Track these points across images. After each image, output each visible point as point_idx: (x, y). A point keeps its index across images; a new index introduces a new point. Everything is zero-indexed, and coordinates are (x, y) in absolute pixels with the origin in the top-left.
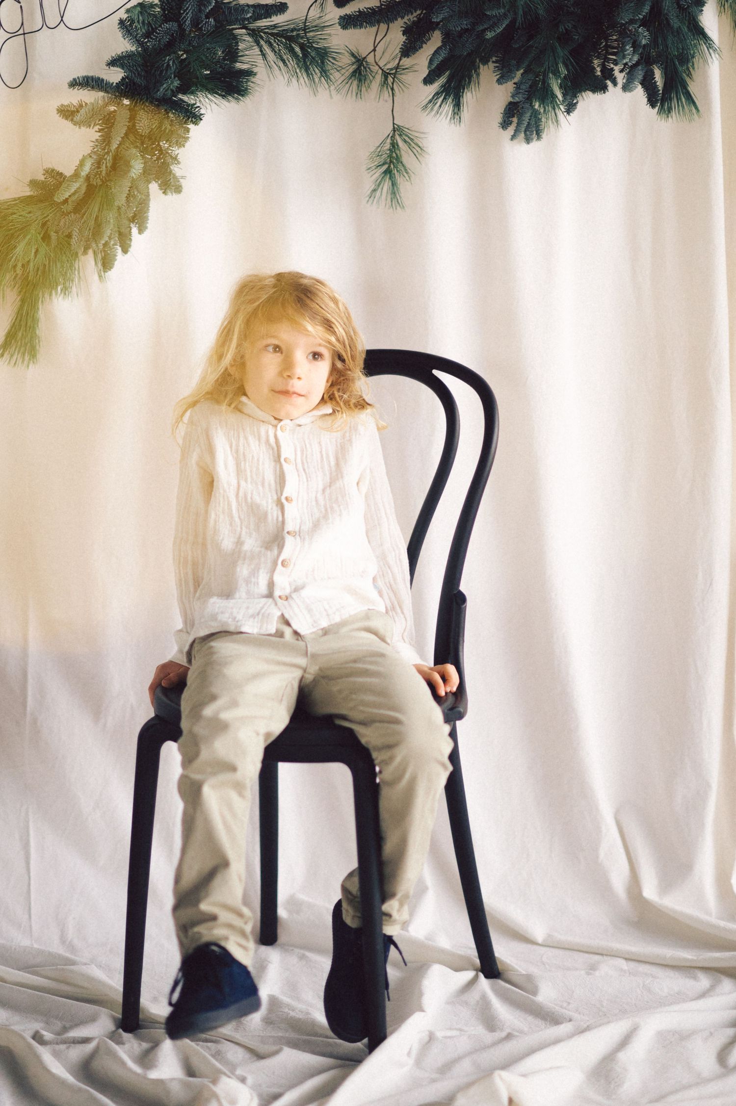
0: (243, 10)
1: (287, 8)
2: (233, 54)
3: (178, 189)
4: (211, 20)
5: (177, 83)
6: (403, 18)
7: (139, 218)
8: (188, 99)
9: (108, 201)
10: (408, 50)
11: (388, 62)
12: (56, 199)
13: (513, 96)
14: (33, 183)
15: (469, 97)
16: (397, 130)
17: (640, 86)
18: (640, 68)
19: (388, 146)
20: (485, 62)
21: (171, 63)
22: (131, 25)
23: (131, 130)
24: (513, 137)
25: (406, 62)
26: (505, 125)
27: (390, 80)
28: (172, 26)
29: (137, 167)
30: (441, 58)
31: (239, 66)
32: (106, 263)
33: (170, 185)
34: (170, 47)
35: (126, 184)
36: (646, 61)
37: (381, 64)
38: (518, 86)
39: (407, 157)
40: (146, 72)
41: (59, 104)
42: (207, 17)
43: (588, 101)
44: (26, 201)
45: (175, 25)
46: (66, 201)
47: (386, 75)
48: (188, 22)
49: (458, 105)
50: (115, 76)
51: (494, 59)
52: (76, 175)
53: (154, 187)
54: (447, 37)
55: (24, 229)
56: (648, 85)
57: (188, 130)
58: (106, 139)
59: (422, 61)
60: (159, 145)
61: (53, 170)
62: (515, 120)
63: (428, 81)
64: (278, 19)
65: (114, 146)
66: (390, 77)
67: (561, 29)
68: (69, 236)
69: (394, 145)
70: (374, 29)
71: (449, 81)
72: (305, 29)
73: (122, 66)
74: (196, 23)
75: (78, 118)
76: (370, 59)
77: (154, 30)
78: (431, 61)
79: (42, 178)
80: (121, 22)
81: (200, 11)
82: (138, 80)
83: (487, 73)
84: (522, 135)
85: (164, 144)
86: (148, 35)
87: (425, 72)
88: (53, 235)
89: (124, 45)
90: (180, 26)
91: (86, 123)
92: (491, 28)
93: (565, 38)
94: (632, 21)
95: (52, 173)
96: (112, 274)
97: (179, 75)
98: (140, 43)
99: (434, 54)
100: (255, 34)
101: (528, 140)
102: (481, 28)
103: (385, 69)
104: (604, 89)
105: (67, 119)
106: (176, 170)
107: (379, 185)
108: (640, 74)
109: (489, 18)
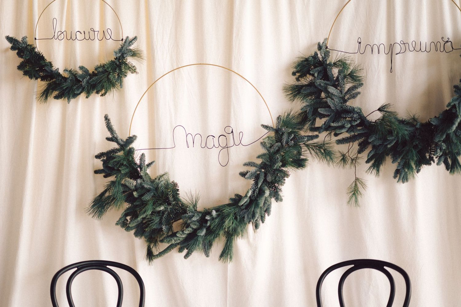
0: (304, 138)
1: (319, 136)
2: (300, 153)
3: (281, 200)
4: (293, 142)
5: (281, 164)
6: (358, 140)
7: (268, 211)
8: (284, 169)
9: (257, 205)
10: (360, 152)
11: (353, 156)
12: (239, 205)
13: (398, 167)
14: (231, 199)
15: (382, 168)
16: (357, 179)
17: (443, 163)
18: (443, 157)
19: (354, 185)
20: (388, 155)
21: (279, 157)
22: (264, 144)
23: (265, 180)
24: (398, 182)
25: (360, 155)
26: (395, 177)
27: (354, 162)
28: (279, 144)
29: (267, 193)
30: (372, 154)
31: (302, 157)
32: (256, 226)
33: (278, 198)
34: (278, 151)
35: (263, 199)
36: (445, 154)
37: (351, 156)
38: (399, 164)
39: (361, 189)
40: (270, 160)
41: (240, 172)
42: (291, 140)
43: (425, 168)
44: (229, 205)
45: (280, 143)
46: (243, 205)
47: (352, 160)
48: (284, 143)
49: (378, 171)
50: (259, 161)
51: (391, 154)
52: (246, 196)
53: (273, 200)
54: (374, 147)
55: (228, 215)
56: (446, 163)
57: (285, 180)
58: (256, 183)
59: (365, 155)
60: (275, 185)
61: (238, 194)
62: (398, 175)
63: (367, 162)
64: (315, 141)
65: (259, 186)
66: (354, 161)
67: (414, 144)
68: (244, 217)
69: (356, 185)
70: (349, 144)
71: (375, 162)
72: (324, 144)
73: (262, 158)
74: (287, 143)
75: (246, 176)
76: (347, 155)
77: (273, 145)
78: (368, 155)
79: (234, 197)
80: (261, 143)
81: (289, 138)
82: (267, 163)
83: (389, 159)
84: (401, 180)
85: (276, 185)
86: (270, 147)
87: (366, 159)
88: (238, 217)
89: (263, 151)
90: (282, 144)
91: (250, 178)
92: (389, 144)
93: (415, 147)
94: (439, 141)
95: (237, 195)
96: (258, 230)
97: (282, 161)
98: (268, 150)
99: (369, 153)
100: (307, 146)
101: (403, 182)
102: (386, 144)
103: (352, 158)
104: (430, 164)
105: (242, 177)
106: (281, 194)
107: (351, 198)
108: (443, 159)
109: (389, 140)
